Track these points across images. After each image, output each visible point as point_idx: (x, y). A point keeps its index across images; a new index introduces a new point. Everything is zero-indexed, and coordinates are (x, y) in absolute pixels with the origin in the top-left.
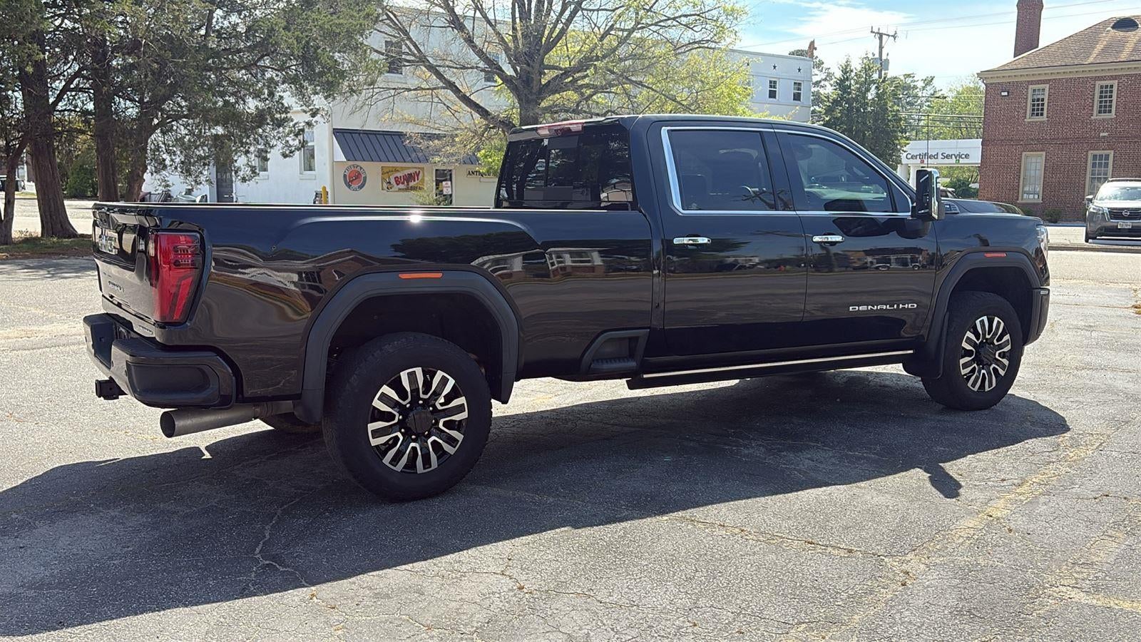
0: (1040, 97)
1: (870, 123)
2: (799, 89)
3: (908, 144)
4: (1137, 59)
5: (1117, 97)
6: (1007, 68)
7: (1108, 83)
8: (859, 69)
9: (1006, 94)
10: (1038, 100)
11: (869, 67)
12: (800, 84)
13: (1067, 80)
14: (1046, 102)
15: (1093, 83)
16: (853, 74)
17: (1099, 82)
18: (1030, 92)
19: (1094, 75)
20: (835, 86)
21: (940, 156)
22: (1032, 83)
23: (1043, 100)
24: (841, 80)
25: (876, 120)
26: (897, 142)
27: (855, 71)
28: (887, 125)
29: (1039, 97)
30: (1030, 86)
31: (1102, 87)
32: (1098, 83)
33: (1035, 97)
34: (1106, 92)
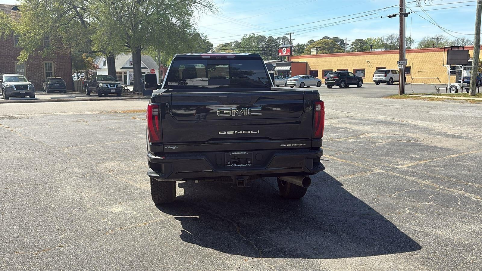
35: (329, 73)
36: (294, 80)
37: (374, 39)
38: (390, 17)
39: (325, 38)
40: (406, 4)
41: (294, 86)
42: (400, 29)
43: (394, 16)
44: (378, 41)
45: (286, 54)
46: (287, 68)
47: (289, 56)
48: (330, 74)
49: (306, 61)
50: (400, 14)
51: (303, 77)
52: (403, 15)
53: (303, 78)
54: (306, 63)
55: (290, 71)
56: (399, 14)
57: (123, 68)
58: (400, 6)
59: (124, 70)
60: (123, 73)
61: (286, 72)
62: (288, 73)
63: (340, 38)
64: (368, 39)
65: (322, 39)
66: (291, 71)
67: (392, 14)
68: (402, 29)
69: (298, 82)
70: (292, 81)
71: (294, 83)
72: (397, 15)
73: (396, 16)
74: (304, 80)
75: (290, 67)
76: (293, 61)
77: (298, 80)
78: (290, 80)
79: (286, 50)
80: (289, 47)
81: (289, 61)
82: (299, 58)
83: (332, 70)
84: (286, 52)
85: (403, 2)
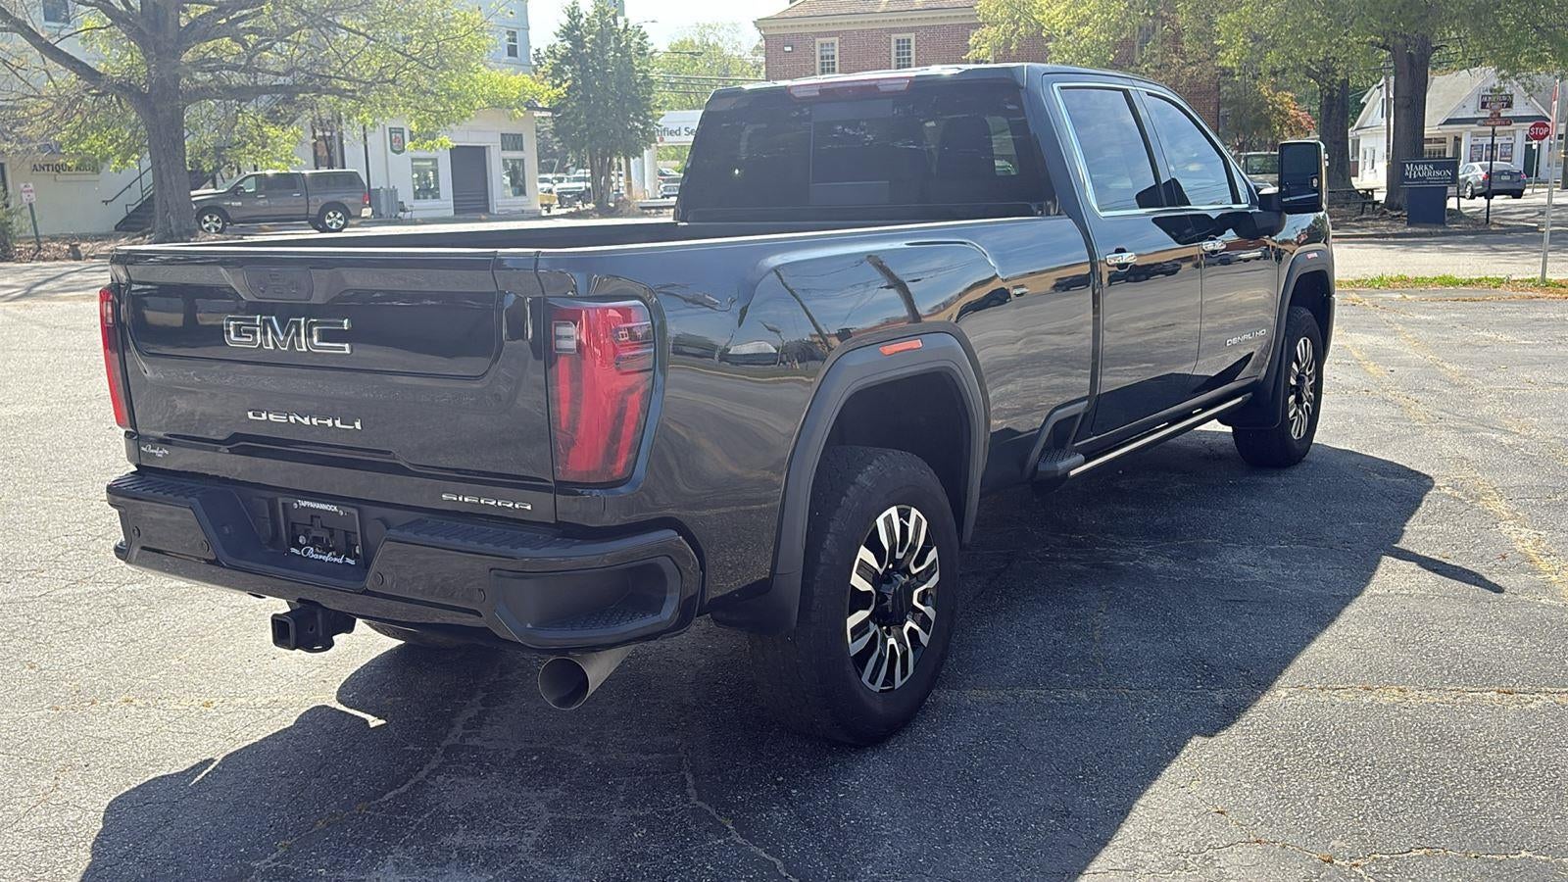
0: (830, 53)
1: (613, 87)
2: (514, 40)
3: (663, 115)
4: (935, 7)
5: (917, 54)
6: (787, 15)
7: (906, 36)
8: (591, 14)
9: (789, 49)
10: (828, 58)
11: (604, 10)
12: (514, 33)
13: (859, 31)
14: (837, 59)
15: (887, 36)
16: (583, 21)
17: (896, 35)
18: (817, 46)
19: (889, 27)
20: (561, 37)
21: (683, 132)
22: (819, 35)
23: (833, 57)
24: (568, 28)
25: (620, 84)
26: (649, 113)
27: (585, 16)
28: (635, 89)
29: (828, 53)
30: (817, 40)
31: (898, 41)
32: (894, 37)
33: (824, 53)
34: (903, 47)
57: (1449, 122)
59: (1454, 128)
60: (1450, 141)
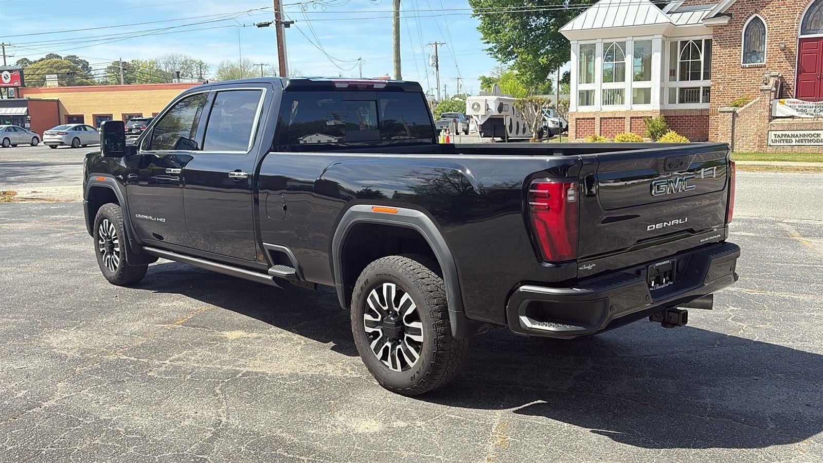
35: (131, 120)
36: (58, 134)
37: (144, 61)
38: (260, 26)
39: (51, 56)
40: (284, 7)
41: (57, 146)
42: (278, 48)
43: (267, 25)
44: (152, 65)
45: (9, 83)
46: (21, 111)
47: (17, 87)
48: (133, 122)
49: (57, 99)
50: (277, 22)
51: (75, 128)
52: (282, 24)
53: (76, 130)
54: (58, 101)
55: (27, 115)
56: (275, 22)
58: (276, 10)
61: (20, 119)
62: (22, 119)
63: (81, 58)
64: (132, 61)
65: (44, 57)
66: (28, 117)
67: (263, 22)
68: (281, 47)
69: (66, 137)
70: (54, 135)
71: (59, 139)
72: (271, 23)
73: (270, 25)
74: (79, 133)
75: (26, 108)
76: (29, 98)
77: (67, 134)
78: (51, 134)
79: (9, 76)
80: (16, 70)
81: (19, 97)
82: (41, 93)
83: (140, 115)
84: (10, 79)
85: (279, 3)
